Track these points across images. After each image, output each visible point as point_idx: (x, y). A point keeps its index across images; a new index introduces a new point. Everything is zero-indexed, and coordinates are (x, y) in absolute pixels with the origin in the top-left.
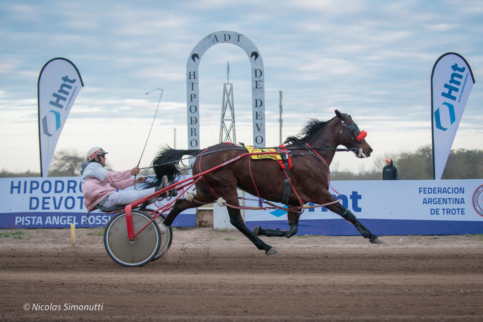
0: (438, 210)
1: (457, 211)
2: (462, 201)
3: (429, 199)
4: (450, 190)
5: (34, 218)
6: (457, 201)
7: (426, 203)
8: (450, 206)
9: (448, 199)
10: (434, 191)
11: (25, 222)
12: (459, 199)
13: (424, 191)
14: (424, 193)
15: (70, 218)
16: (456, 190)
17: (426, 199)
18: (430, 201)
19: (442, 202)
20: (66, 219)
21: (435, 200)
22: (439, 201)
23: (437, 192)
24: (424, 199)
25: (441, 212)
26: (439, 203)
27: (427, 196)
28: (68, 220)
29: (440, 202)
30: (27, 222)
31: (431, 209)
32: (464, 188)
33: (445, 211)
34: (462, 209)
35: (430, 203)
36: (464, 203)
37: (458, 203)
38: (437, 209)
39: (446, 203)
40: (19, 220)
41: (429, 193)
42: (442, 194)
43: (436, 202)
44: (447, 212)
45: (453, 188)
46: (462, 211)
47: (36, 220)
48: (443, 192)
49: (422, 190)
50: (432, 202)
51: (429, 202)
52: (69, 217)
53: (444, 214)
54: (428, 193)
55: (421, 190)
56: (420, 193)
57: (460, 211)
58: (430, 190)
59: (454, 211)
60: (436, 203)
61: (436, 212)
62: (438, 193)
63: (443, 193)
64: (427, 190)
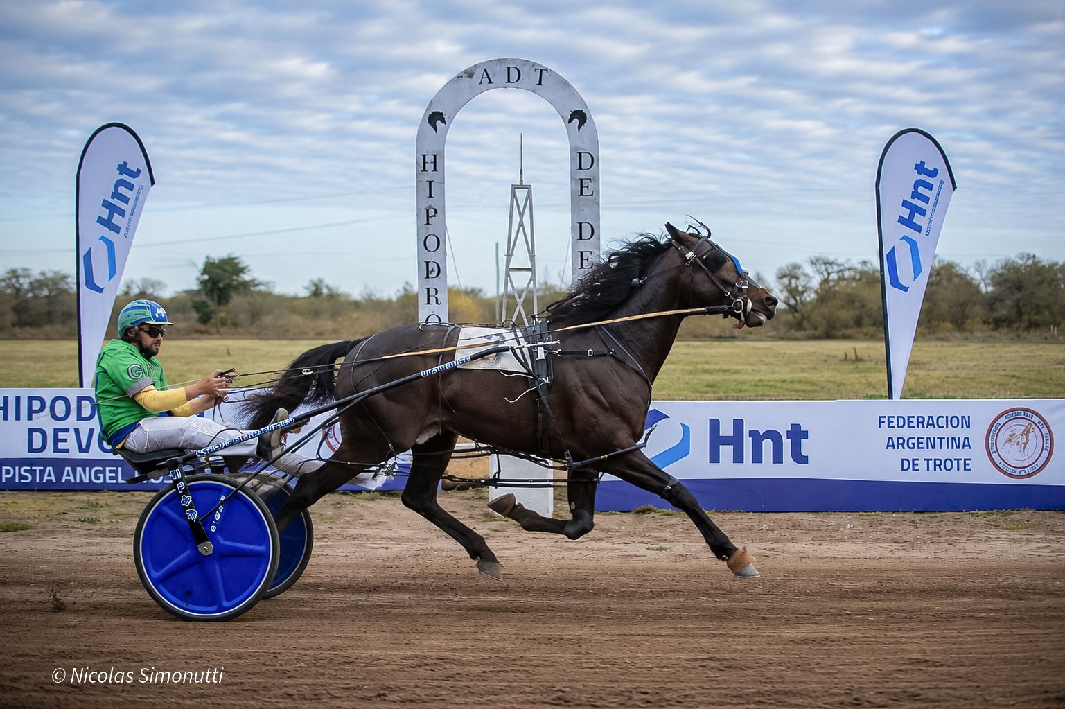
0: (916, 462)
1: (955, 463)
2: (967, 443)
3: (898, 439)
4: (942, 422)
5: (38, 469)
6: (955, 443)
7: (893, 446)
8: (941, 453)
9: (938, 438)
10: (909, 422)
11: (21, 477)
12: (959, 438)
13: (889, 422)
14: (889, 426)
15: (111, 472)
16: (955, 420)
17: (892, 438)
18: (902, 442)
19: (924, 445)
20: (103, 472)
21: (911, 441)
22: (919, 443)
23: (915, 424)
24: (889, 438)
25: (922, 464)
26: (919, 448)
27: (896, 433)
28: (108, 475)
29: (921, 446)
30: (26, 478)
31: (903, 460)
32: (969, 417)
33: (931, 463)
34: (965, 460)
35: (900, 446)
36: (970, 448)
37: (958, 448)
38: (913, 460)
39: (934, 447)
40: (8, 472)
41: (898, 426)
42: (925, 428)
43: (914, 444)
44: (935, 465)
45: (947, 417)
46: (965, 464)
47: (42, 473)
48: (928, 424)
49: (886, 420)
50: (905, 445)
51: (898, 444)
52: (108, 469)
53: (928, 469)
54: (896, 426)
55: (882, 420)
56: (880, 427)
57: (961, 463)
58: (901, 420)
59: (948, 462)
60: (914, 448)
61: (913, 464)
62: (918, 427)
63: (927, 427)
64: (895, 420)
